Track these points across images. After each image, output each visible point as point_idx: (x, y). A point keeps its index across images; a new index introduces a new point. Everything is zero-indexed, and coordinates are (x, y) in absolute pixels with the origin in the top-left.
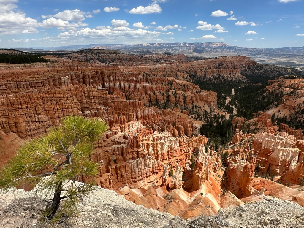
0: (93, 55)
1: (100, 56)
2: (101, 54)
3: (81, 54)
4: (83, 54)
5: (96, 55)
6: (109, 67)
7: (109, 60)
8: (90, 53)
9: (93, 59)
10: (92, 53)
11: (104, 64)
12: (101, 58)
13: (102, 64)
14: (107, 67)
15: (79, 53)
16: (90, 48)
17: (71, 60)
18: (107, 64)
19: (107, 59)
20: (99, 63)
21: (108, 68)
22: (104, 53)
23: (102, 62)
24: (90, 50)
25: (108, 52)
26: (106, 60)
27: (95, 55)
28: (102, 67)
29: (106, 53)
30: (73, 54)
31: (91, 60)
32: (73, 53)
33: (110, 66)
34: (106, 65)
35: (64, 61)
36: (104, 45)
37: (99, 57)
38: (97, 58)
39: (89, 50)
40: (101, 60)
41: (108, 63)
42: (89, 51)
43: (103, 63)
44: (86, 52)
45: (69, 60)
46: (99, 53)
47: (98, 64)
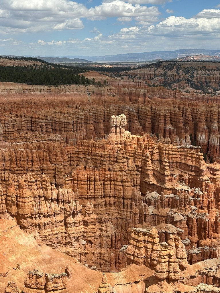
0: (181, 72)
1: (195, 75)
2: (197, 70)
3: (155, 71)
4: (159, 70)
5: (187, 72)
6: (211, 99)
7: (215, 85)
8: (175, 69)
9: (178, 81)
10: (178, 69)
11: (201, 93)
12: (197, 79)
13: (197, 93)
14: (208, 100)
15: (152, 68)
16: (174, 58)
17: (133, 83)
18: (209, 93)
19: (210, 82)
20: (191, 90)
21: (210, 101)
22: (205, 68)
23: (197, 88)
24: (176, 61)
25: (214, 66)
26: (208, 83)
27: (184, 72)
28: (196, 98)
29: (209, 70)
30: (139, 70)
31: (175, 83)
32: (139, 68)
33: (216, 97)
34: (207, 94)
35: (120, 84)
36: (207, 51)
37: (192, 77)
38: (189, 80)
39: (173, 61)
40: (195, 84)
41: (210, 91)
42: (172, 63)
43: (200, 91)
44: (166, 67)
45: (130, 82)
46: (194, 69)
47: (189, 93)
